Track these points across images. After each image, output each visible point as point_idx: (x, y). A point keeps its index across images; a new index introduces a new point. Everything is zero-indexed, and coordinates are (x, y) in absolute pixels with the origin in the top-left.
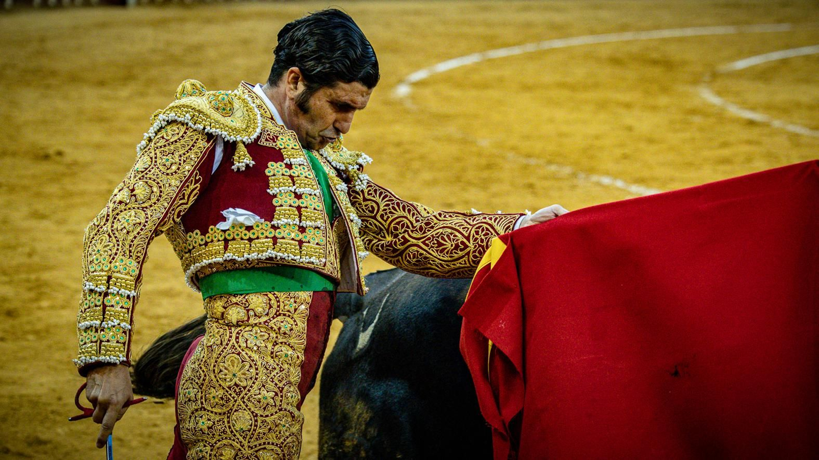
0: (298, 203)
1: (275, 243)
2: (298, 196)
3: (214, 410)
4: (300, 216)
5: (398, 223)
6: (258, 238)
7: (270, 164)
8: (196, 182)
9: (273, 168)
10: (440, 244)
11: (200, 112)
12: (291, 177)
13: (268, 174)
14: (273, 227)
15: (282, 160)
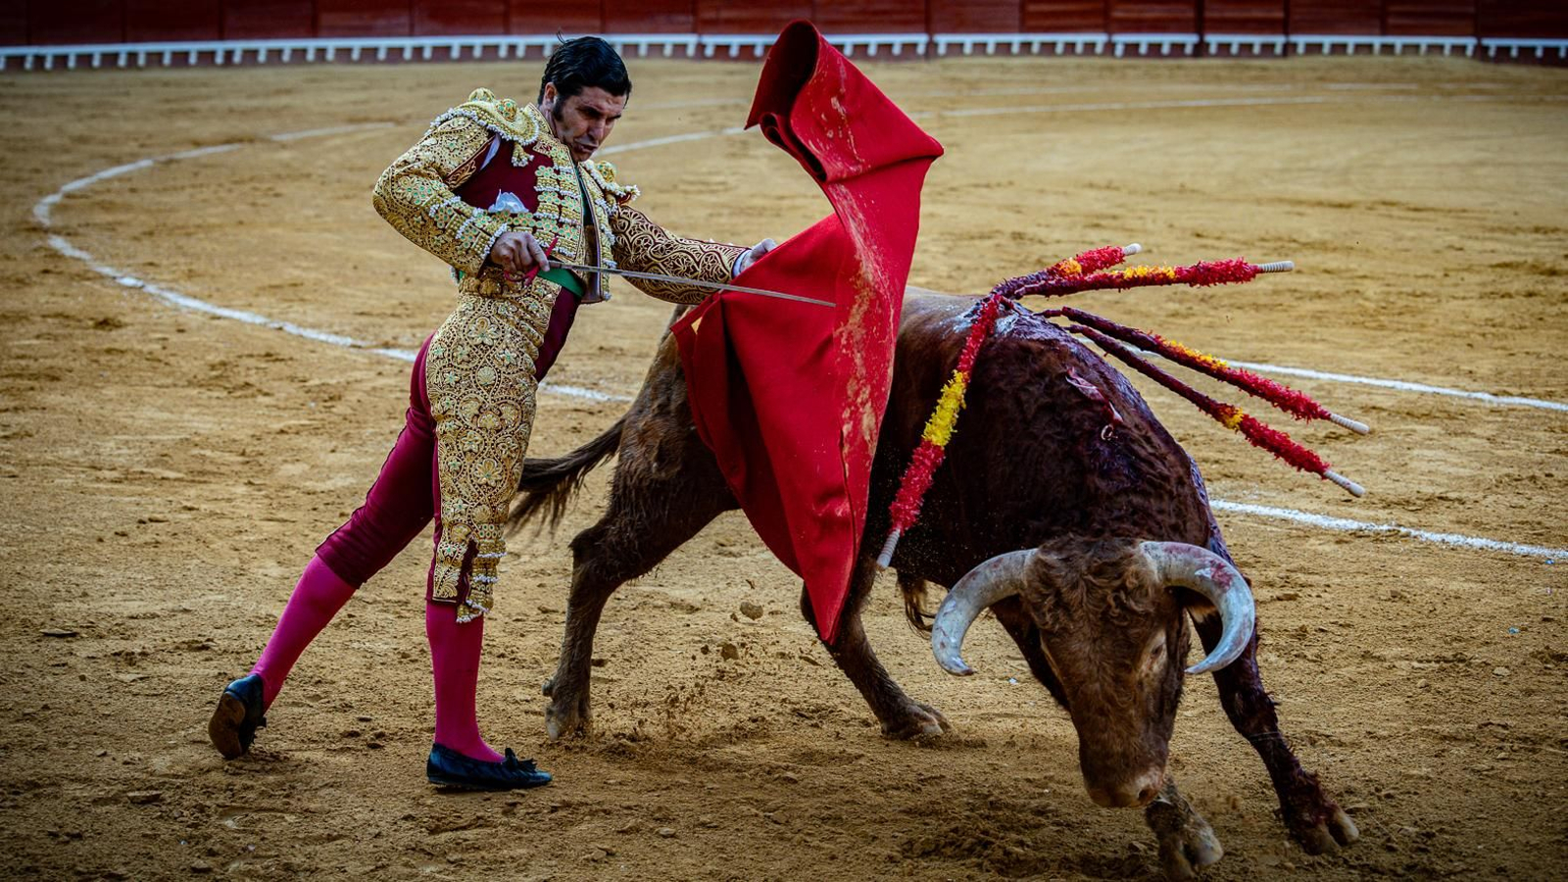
0: (560, 202)
2: (561, 197)
3: (461, 366)
4: (560, 213)
8: (471, 170)
10: (675, 266)
11: (485, 111)
12: (558, 181)
14: (535, 218)
15: (552, 165)
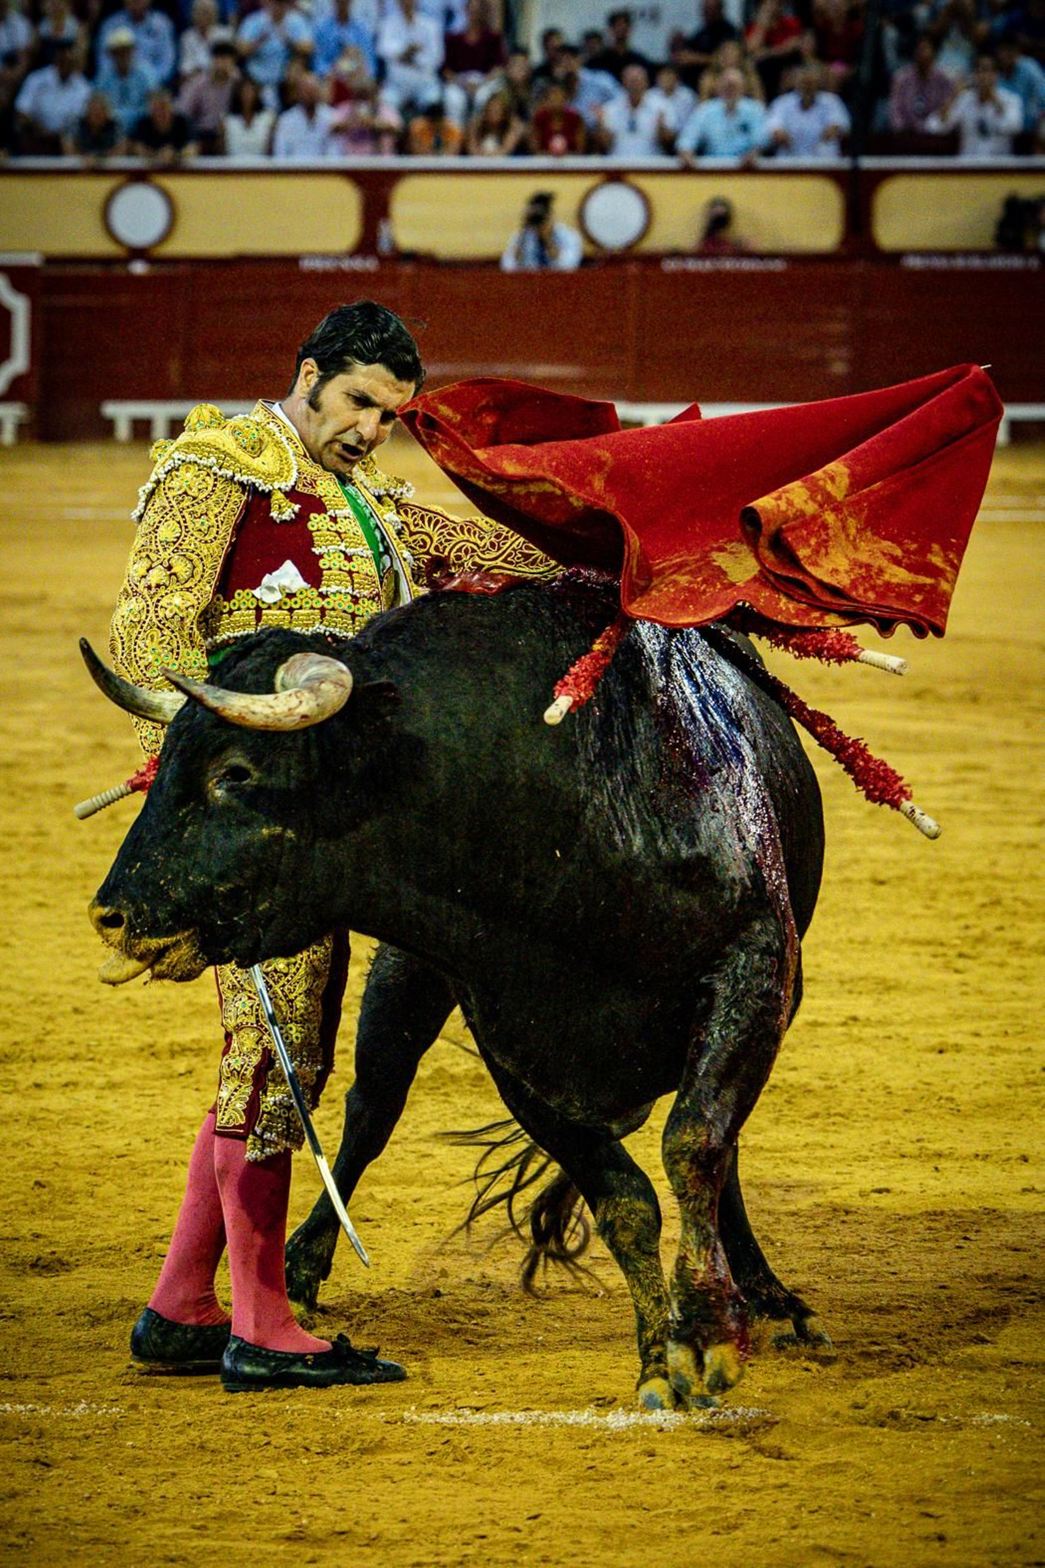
1: (323, 615)
5: (459, 550)
6: (301, 608)
7: (312, 516)
9: (317, 522)
13: (311, 528)
